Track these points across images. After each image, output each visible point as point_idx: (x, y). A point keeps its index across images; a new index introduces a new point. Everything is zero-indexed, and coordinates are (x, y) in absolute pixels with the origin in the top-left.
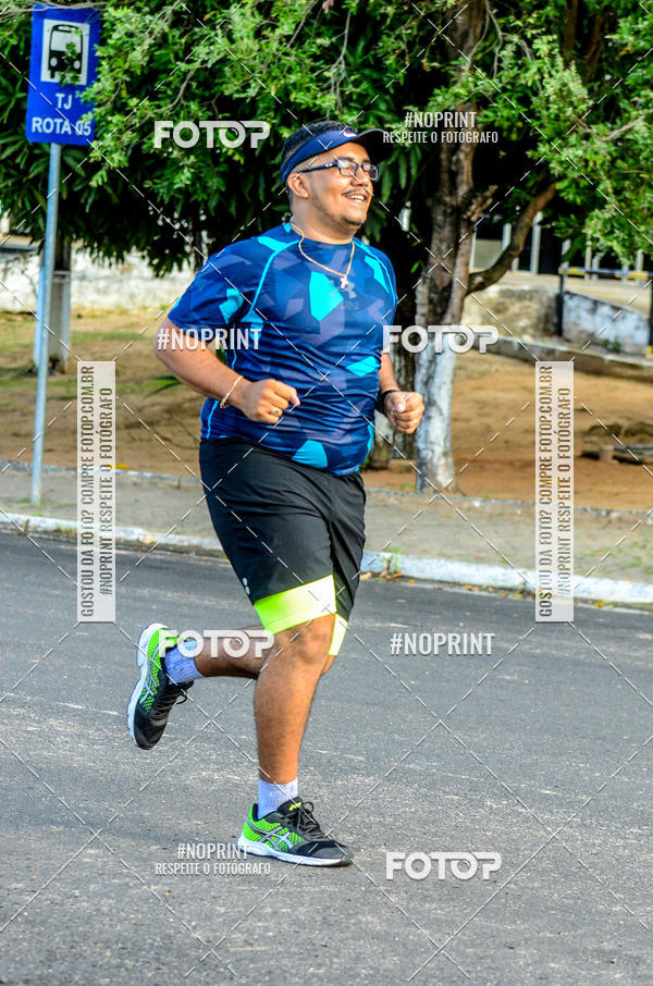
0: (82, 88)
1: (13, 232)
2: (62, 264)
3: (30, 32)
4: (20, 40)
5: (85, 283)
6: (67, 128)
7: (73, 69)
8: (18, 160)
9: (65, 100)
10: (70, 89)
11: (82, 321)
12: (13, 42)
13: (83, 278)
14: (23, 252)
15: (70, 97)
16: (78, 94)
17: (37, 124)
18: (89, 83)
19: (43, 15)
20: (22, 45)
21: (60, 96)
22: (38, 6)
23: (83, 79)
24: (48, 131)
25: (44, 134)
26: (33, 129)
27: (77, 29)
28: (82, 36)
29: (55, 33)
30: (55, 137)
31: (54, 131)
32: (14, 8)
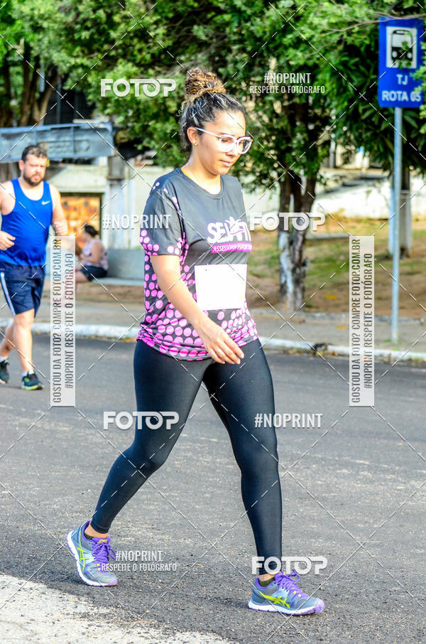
0: (413, 71)
1: (371, 167)
2: (405, 186)
3: (378, 36)
4: (371, 41)
5: (420, 198)
6: (405, 97)
7: (407, 58)
8: (373, 119)
9: (403, 79)
10: (405, 71)
11: (419, 223)
12: (367, 42)
13: (418, 195)
14: (379, 179)
15: (406, 77)
16: (411, 74)
17: (386, 95)
18: (418, 67)
19: (386, 24)
20: (373, 44)
21: (400, 76)
22: (383, 19)
23: (414, 64)
24: (393, 100)
25: (390, 102)
26: (383, 99)
27: (408, 31)
28: (412, 37)
29: (395, 36)
30: (397, 103)
31: (397, 100)
32: (367, 21)
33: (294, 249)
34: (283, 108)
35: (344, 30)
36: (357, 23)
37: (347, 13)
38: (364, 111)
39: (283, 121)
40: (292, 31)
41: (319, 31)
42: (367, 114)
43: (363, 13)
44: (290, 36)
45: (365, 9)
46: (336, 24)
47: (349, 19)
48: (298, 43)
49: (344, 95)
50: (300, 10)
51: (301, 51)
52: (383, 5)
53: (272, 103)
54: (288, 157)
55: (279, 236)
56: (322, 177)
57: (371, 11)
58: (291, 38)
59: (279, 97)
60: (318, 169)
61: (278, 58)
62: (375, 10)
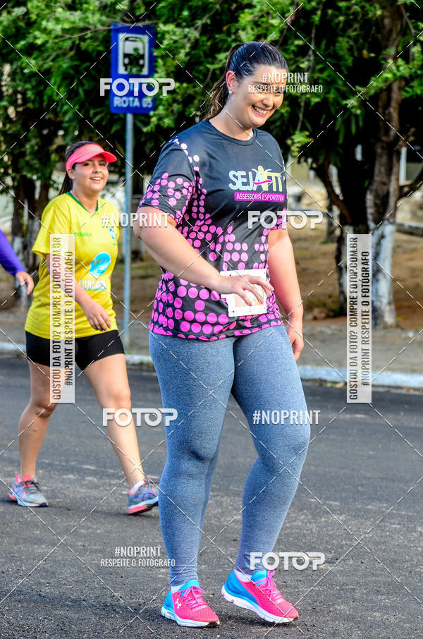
3: (110, 42)
6: (137, 103)
7: (138, 65)
12: (100, 48)
17: (118, 102)
19: (118, 31)
22: (115, 25)
23: (145, 71)
24: (125, 106)
25: (122, 108)
26: (115, 105)
27: (140, 39)
28: (144, 44)
29: (127, 43)
30: (129, 109)
31: (128, 106)
32: (99, 27)
33: (28, 254)
34: (17, 113)
35: (76, 36)
36: (88, 29)
37: (80, 20)
38: (95, 115)
39: (16, 126)
40: (24, 37)
41: (53, 36)
42: (97, 118)
43: (95, 19)
44: (23, 43)
45: (97, 16)
46: (69, 30)
47: (81, 25)
48: (31, 49)
49: (76, 99)
50: (33, 17)
51: (35, 59)
52: (116, 11)
53: (6, 108)
54: (22, 162)
55: (13, 240)
56: (55, 182)
57: (104, 18)
58: (24, 45)
59: (13, 102)
60: (51, 173)
61: (11, 63)
62: (108, 17)
